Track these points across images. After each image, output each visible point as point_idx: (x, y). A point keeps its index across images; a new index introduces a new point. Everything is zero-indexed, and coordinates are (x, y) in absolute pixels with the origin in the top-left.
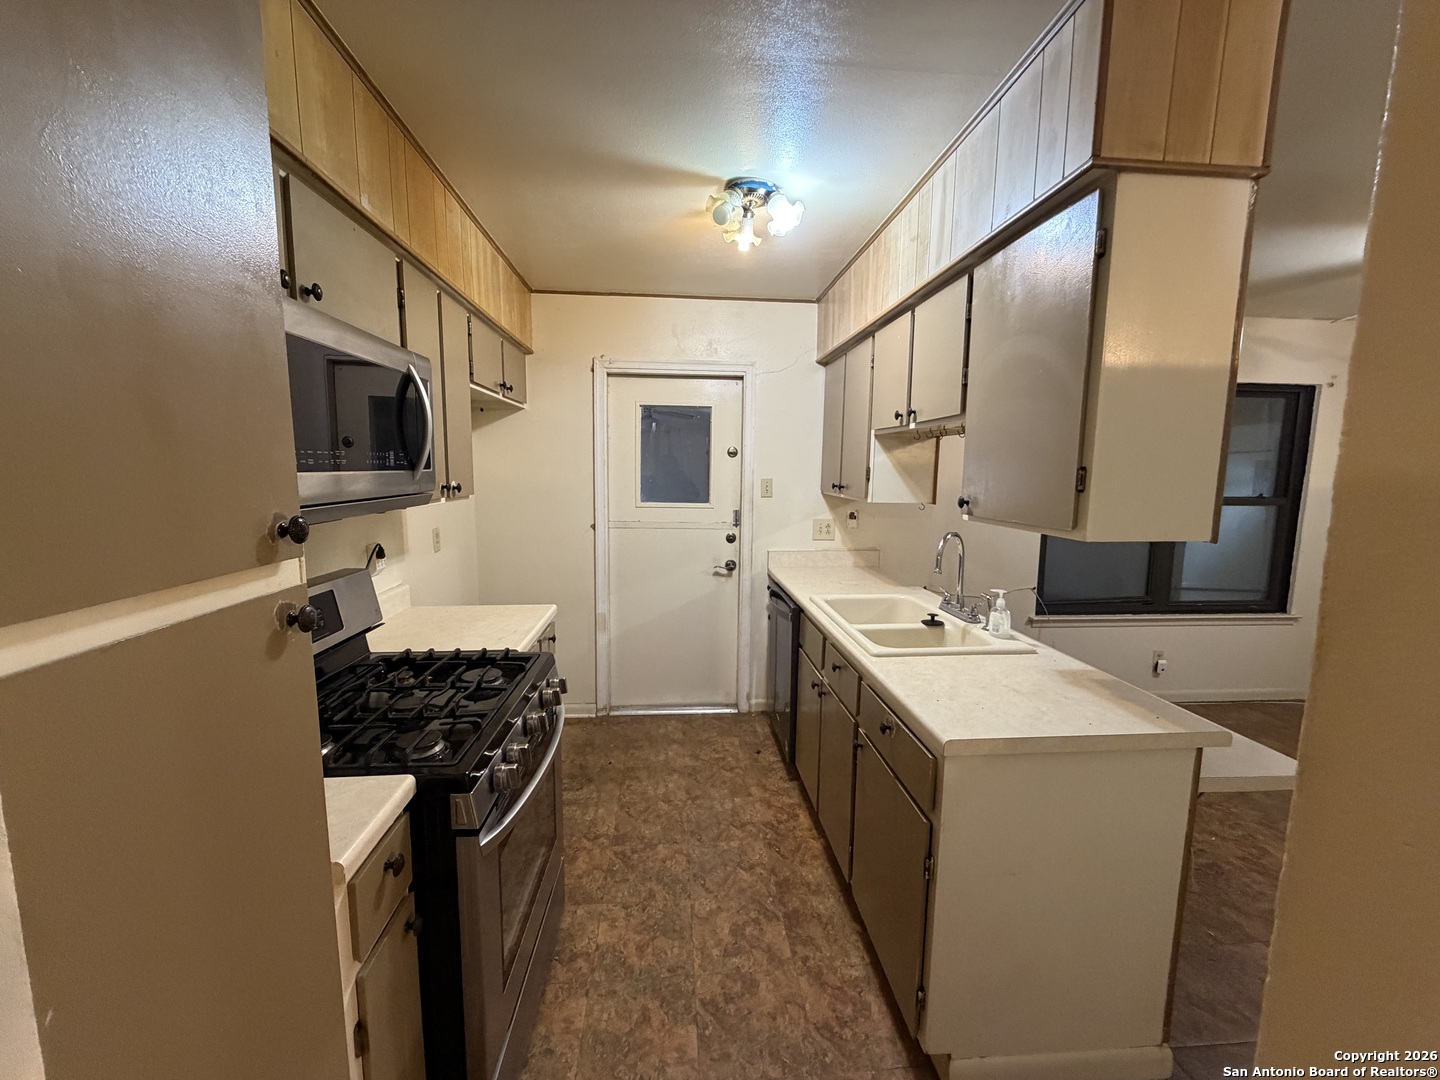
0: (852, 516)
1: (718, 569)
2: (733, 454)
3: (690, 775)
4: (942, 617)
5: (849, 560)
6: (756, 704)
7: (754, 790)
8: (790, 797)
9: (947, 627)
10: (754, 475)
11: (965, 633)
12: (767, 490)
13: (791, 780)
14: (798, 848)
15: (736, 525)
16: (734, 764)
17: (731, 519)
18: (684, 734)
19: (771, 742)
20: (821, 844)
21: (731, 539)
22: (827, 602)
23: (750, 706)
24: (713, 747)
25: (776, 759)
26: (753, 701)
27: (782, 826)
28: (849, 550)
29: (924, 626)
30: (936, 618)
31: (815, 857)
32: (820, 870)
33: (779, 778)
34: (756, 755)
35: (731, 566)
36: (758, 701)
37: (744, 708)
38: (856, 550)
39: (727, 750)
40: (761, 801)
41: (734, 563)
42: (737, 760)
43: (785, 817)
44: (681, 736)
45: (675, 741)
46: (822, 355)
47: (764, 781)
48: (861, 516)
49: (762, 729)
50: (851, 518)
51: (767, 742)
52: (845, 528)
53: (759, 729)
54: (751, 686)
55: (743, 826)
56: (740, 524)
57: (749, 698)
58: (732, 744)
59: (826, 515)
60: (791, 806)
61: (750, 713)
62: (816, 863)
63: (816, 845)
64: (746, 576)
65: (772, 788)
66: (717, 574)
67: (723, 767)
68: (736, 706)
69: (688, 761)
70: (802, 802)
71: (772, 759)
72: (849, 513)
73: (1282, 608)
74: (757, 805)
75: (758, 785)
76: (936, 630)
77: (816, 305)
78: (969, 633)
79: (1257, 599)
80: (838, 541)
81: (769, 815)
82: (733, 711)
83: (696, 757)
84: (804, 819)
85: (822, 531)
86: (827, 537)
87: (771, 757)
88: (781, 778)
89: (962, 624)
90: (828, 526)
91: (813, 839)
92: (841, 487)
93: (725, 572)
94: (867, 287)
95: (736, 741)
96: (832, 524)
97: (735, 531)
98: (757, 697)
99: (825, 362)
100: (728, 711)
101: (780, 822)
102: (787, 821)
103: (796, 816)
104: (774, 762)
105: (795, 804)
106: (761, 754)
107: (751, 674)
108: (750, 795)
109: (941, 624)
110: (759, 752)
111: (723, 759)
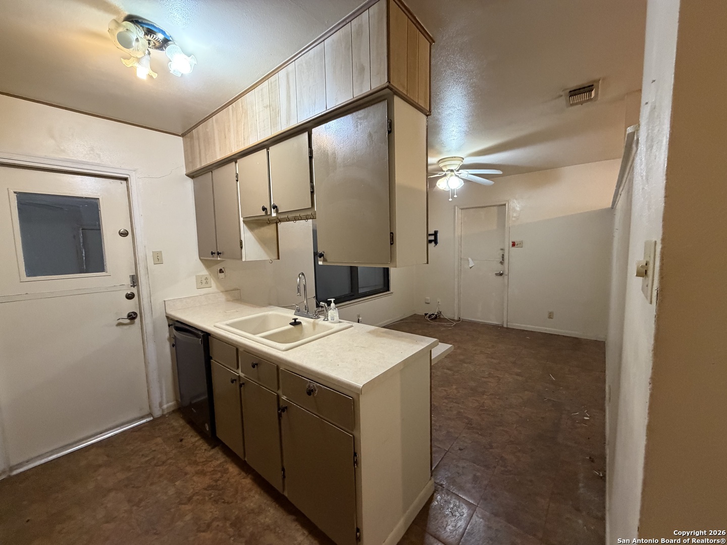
0: (221, 271)
1: (121, 321)
2: (124, 234)
3: (126, 486)
4: (300, 319)
5: (222, 297)
6: (167, 408)
7: (188, 469)
8: (217, 460)
9: (304, 324)
10: (145, 249)
11: (314, 325)
12: (158, 258)
13: (213, 448)
14: (237, 491)
15: (134, 286)
16: (164, 458)
17: (128, 281)
18: (108, 456)
19: (188, 427)
20: (251, 479)
21: (130, 297)
22: (228, 325)
23: (163, 410)
24: (141, 454)
25: (197, 439)
26: (165, 406)
27: (219, 482)
28: (222, 292)
29: (292, 326)
30: (297, 321)
31: (250, 490)
32: (257, 496)
33: (204, 450)
34: (180, 443)
35: (132, 317)
36: (169, 404)
37: (157, 413)
38: (226, 291)
39: (155, 451)
40: (197, 473)
41: (135, 314)
42: (166, 454)
43: (219, 474)
44: (105, 458)
45: (100, 466)
46: (191, 170)
47: (193, 459)
48: (227, 271)
49: (179, 423)
50: (220, 272)
51: (184, 431)
52: (218, 279)
53: (175, 424)
54: (162, 397)
55: (190, 499)
56: (138, 286)
57: (161, 405)
58: (157, 444)
59: (204, 272)
60: (219, 465)
61: (163, 416)
62: (252, 494)
63: (247, 482)
64: (148, 320)
65: (202, 460)
66: (119, 324)
67: (156, 465)
68: (150, 414)
69: (121, 476)
70: (227, 458)
71: (194, 440)
72: (219, 269)
73: (388, 290)
74: (195, 478)
75: (190, 464)
76: (298, 327)
77: (181, 138)
78: (317, 324)
79: (381, 287)
80: (214, 287)
81: (207, 481)
82: (148, 419)
83: (129, 469)
84: (233, 469)
85: (202, 283)
86: (207, 286)
87: (193, 439)
88: (205, 450)
89: (312, 320)
90: (206, 279)
91: (244, 478)
92: (218, 254)
93: (128, 321)
94: (229, 130)
95: (159, 440)
96: (209, 277)
97: (134, 290)
98: (168, 402)
99: (192, 175)
100: (144, 421)
101: (216, 481)
102: (222, 476)
103: (226, 471)
104: (195, 442)
105: (223, 462)
106: (184, 441)
107: (161, 388)
108: (186, 474)
109: (300, 323)
110: (181, 440)
111: (153, 458)
